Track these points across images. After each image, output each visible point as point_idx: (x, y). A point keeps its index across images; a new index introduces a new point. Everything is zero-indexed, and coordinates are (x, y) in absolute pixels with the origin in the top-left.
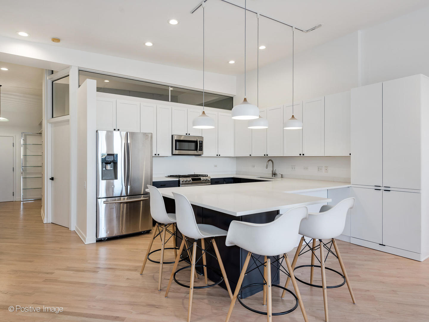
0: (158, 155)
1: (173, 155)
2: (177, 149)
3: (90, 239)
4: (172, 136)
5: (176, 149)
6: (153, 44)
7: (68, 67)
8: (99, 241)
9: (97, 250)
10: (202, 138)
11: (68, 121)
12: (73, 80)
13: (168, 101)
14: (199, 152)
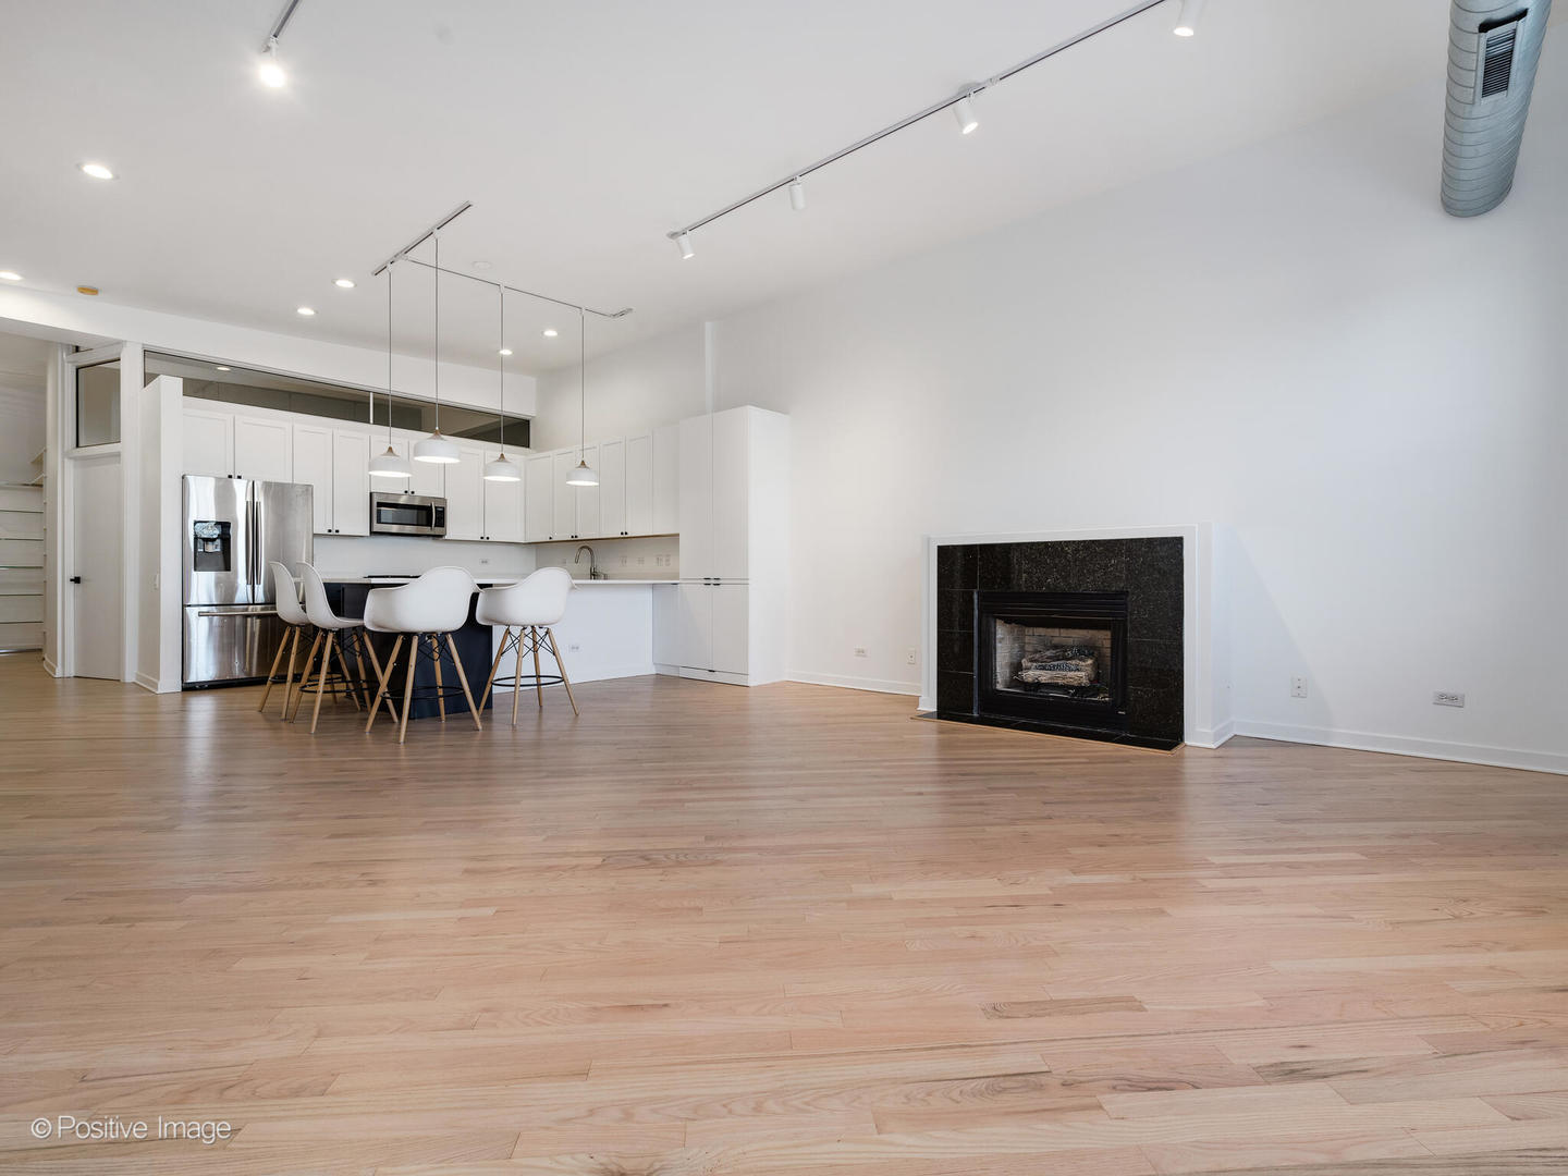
0: (337, 531)
1: (373, 533)
2: (382, 520)
3: (169, 683)
4: (371, 494)
5: (379, 522)
6: (317, 312)
7: (120, 343)
8: (190, 688)
9: (184, 702)
10: (444, 500)
11: (118, 455)
12: (131, 370)
13: (369, 422)
14: (438, 530)
